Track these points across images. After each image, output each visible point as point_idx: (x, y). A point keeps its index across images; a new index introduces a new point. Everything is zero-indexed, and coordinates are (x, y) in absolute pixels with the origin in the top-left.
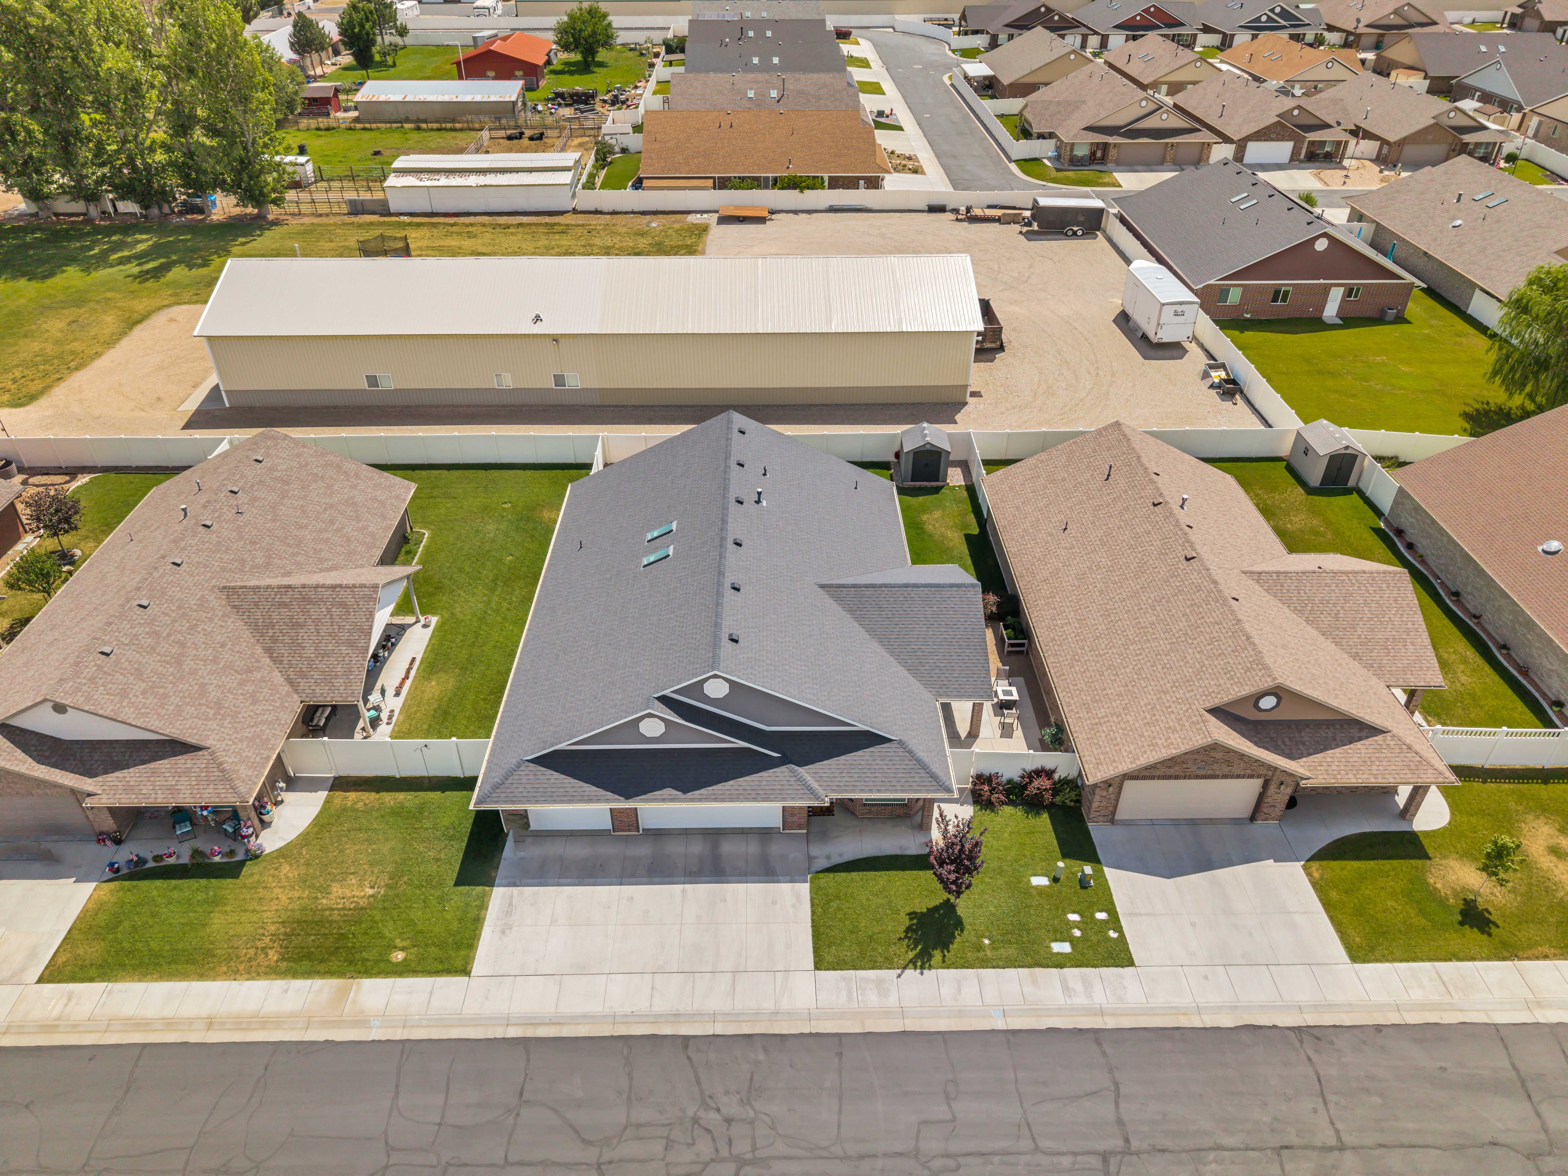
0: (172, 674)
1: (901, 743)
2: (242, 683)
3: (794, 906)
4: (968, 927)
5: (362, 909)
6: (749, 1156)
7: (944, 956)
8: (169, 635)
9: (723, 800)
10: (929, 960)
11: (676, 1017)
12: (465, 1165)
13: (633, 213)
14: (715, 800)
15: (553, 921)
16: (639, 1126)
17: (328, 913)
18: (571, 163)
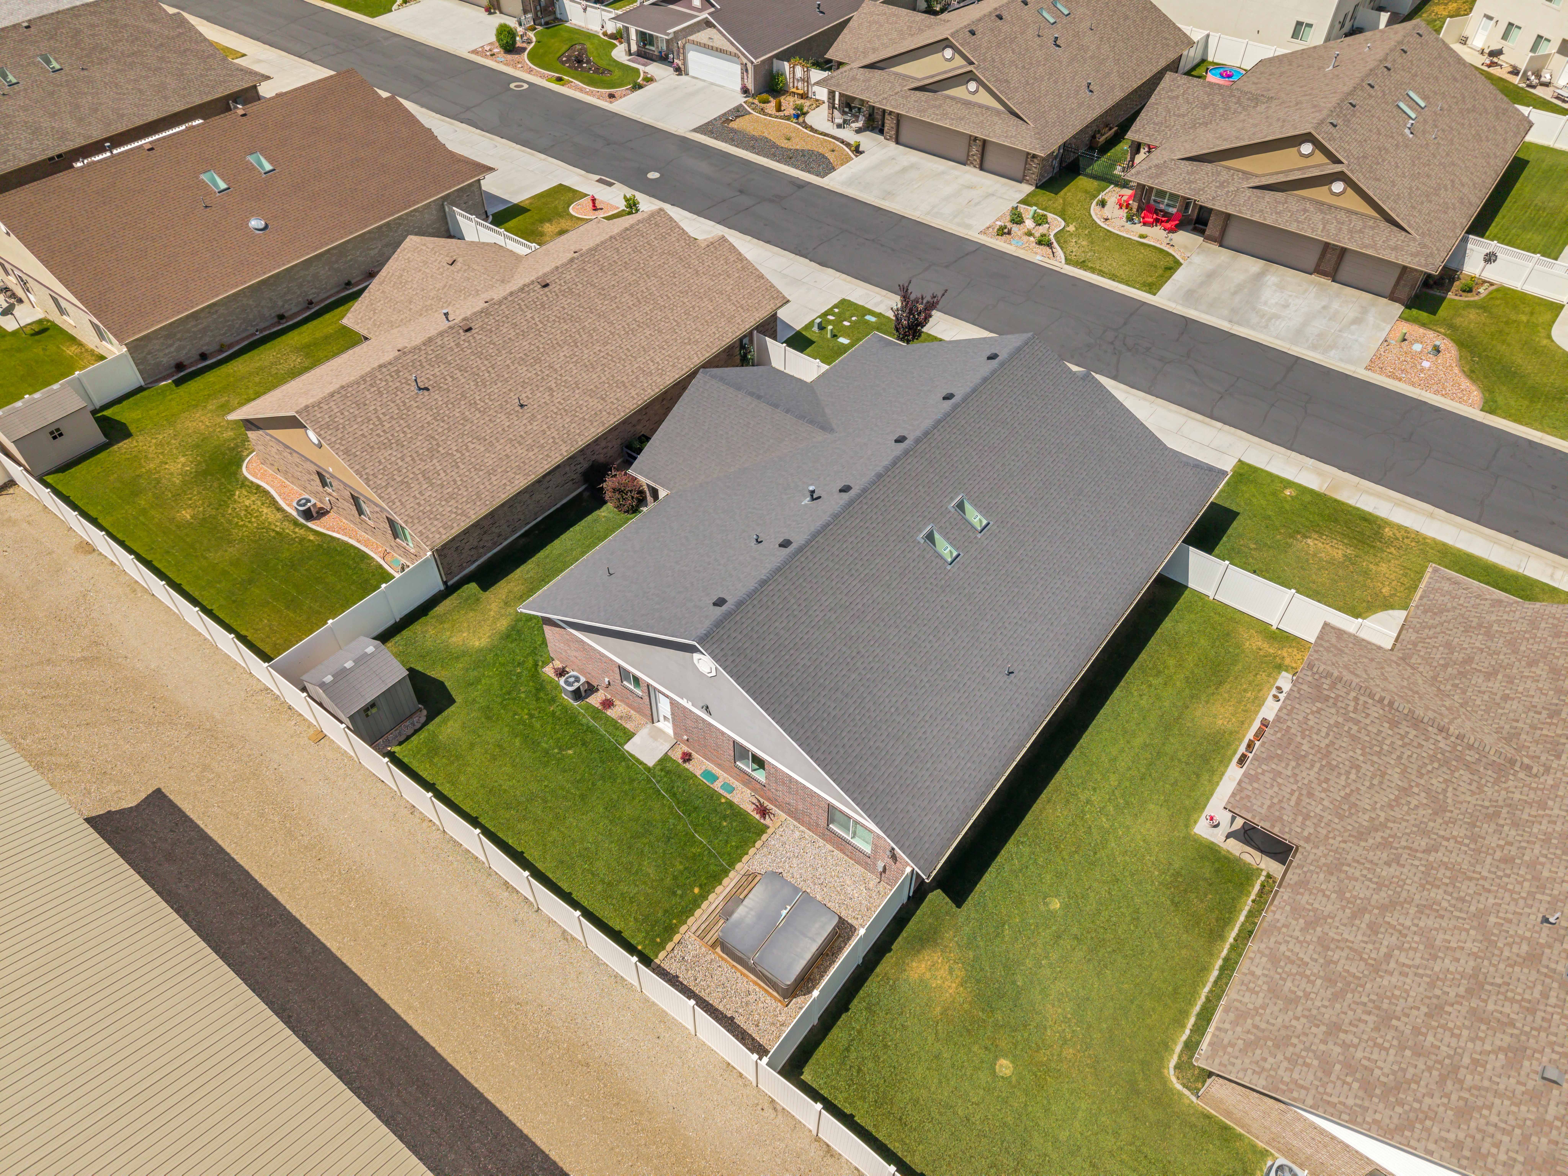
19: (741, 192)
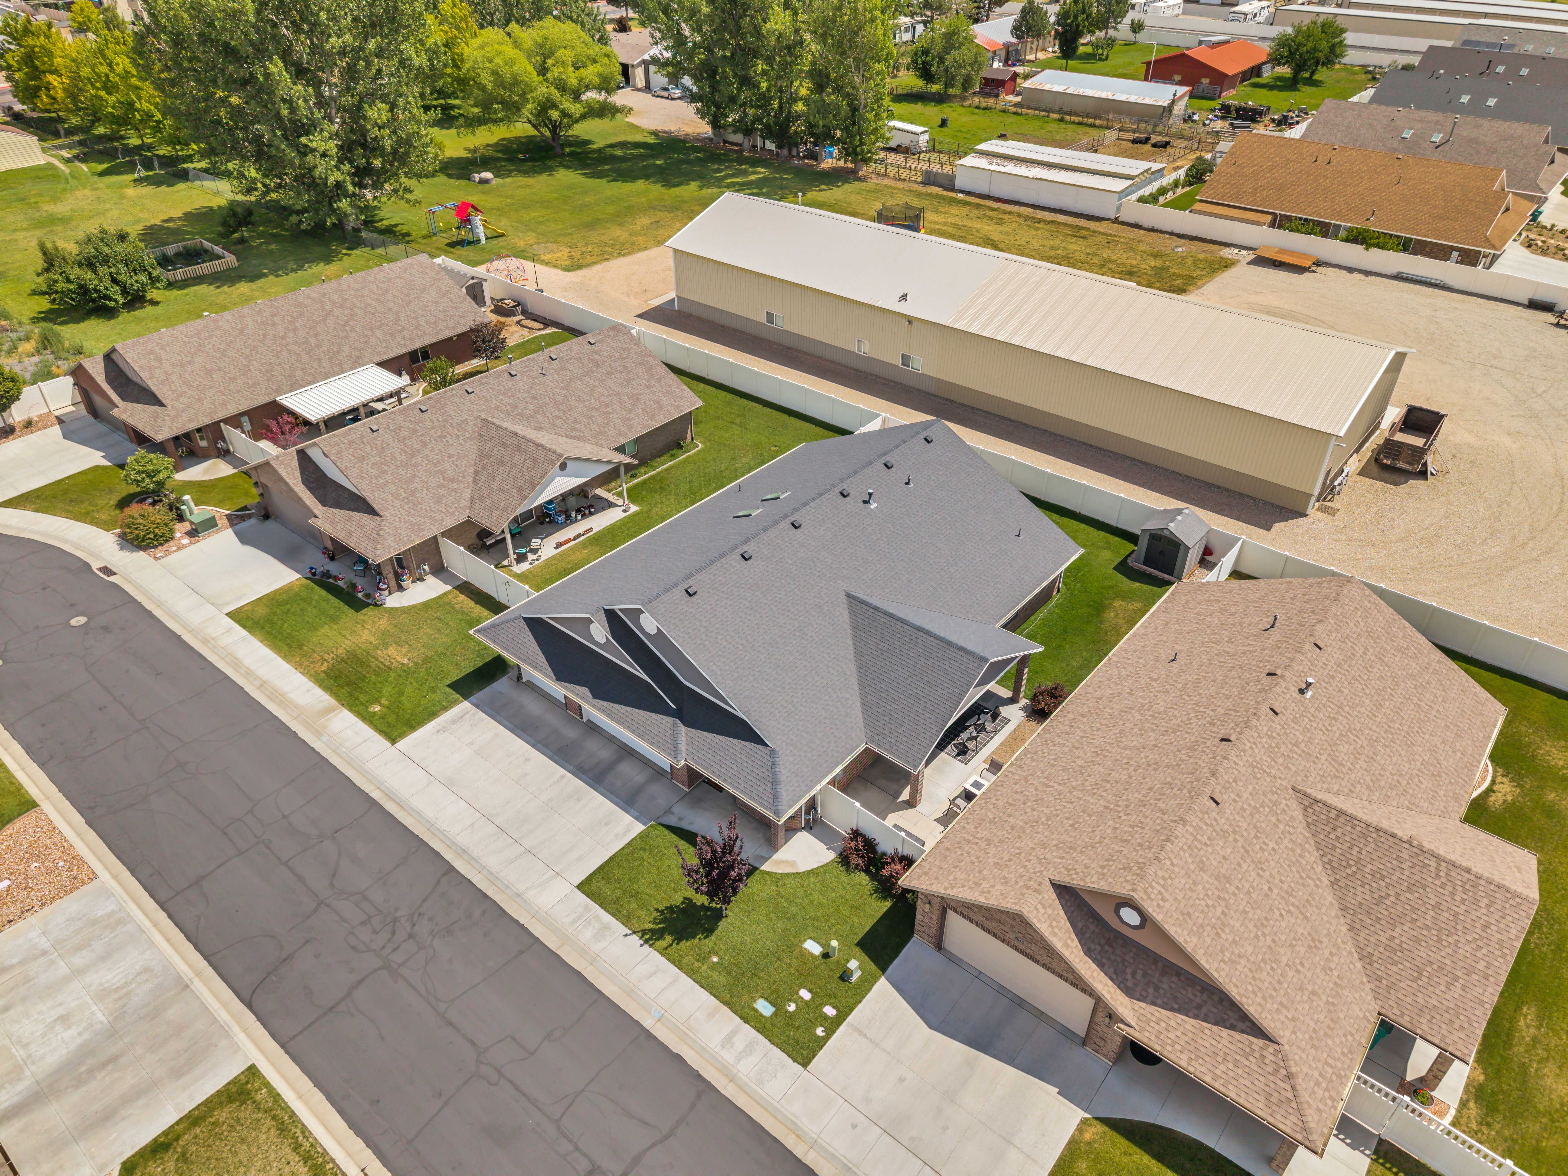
0: (402, 461)
1: (773, 751)
2: (440, 486)
3: (617, 835)
4: (713, 937)
5: (390, 668)
6: (395, 966)
7: (671, 945)
8: (422, 435)
9: (612, 719)
10: (658, 939)
11: (463, 852)
12: (269, 848)
13: (1172, 234)
14: (608, 715)
15: (471, 743)
16: (365, 898)
17: (373, 660)
18: (1135, 172)
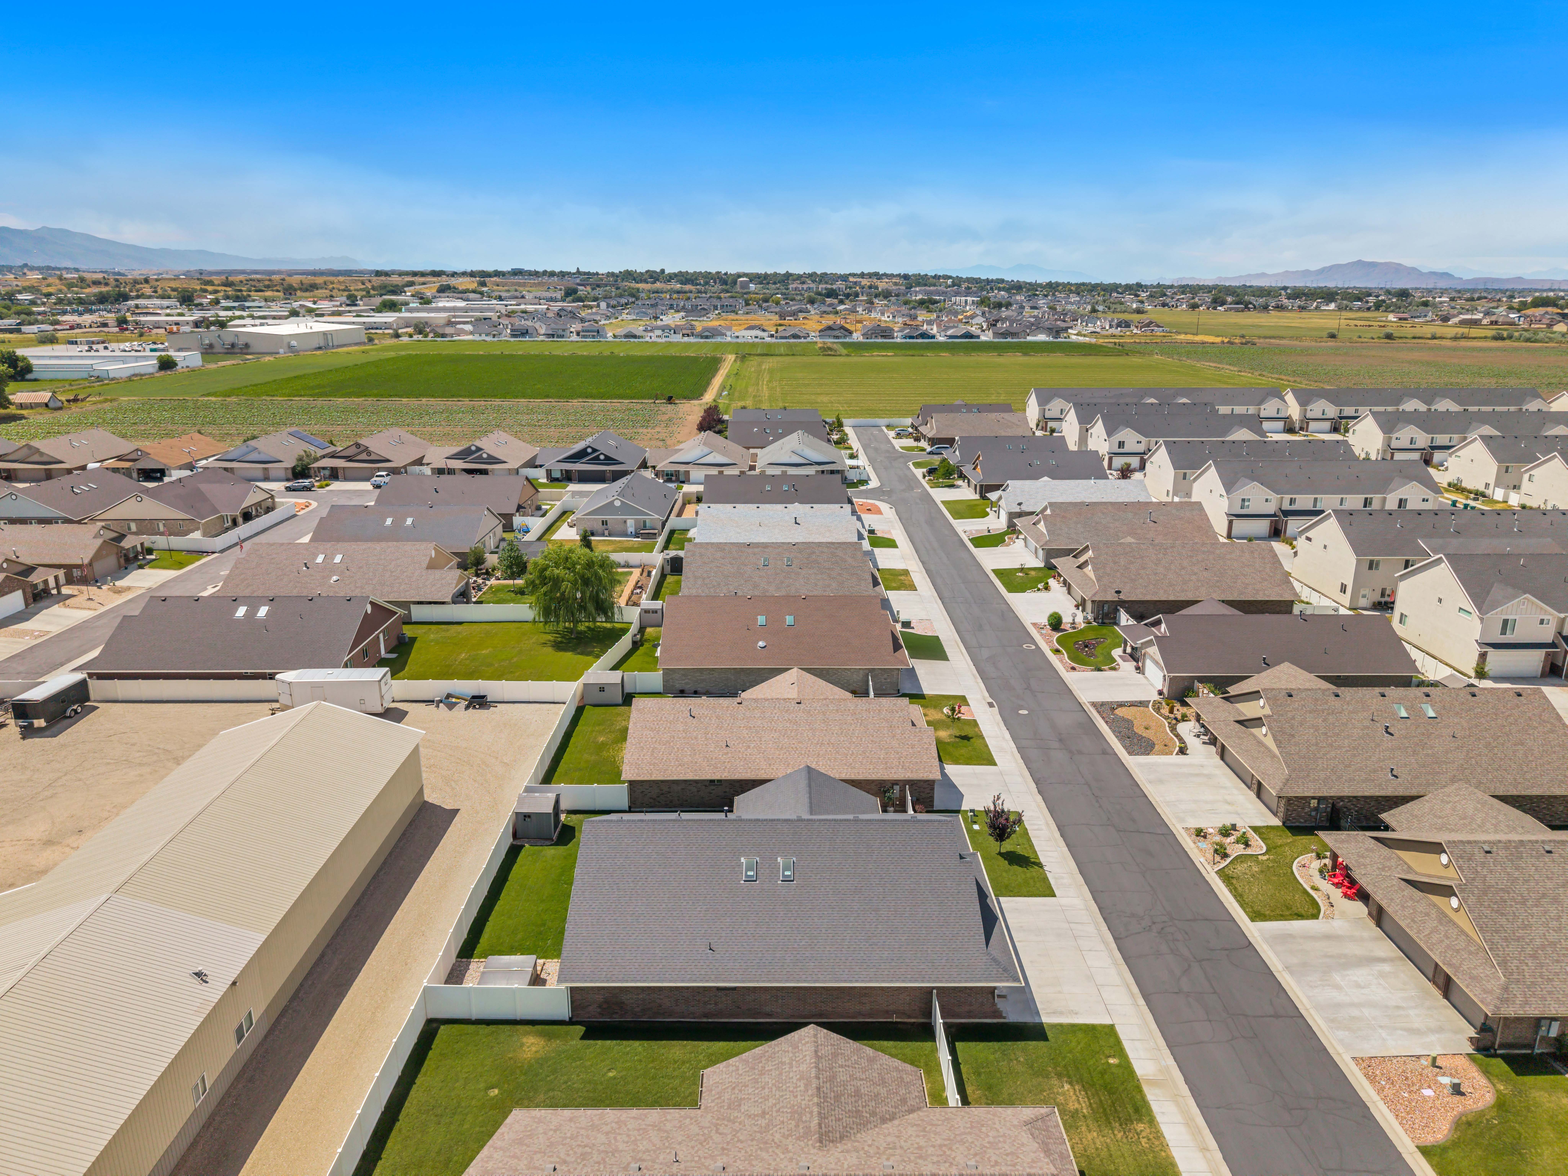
5: (1083, 1087)
11: (1104, 942)
15: (1060, 992)
17: (1094, 1106)
19: (1061, 740)
